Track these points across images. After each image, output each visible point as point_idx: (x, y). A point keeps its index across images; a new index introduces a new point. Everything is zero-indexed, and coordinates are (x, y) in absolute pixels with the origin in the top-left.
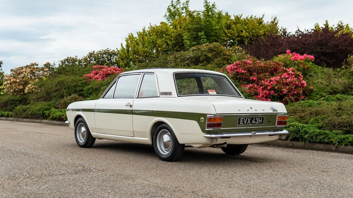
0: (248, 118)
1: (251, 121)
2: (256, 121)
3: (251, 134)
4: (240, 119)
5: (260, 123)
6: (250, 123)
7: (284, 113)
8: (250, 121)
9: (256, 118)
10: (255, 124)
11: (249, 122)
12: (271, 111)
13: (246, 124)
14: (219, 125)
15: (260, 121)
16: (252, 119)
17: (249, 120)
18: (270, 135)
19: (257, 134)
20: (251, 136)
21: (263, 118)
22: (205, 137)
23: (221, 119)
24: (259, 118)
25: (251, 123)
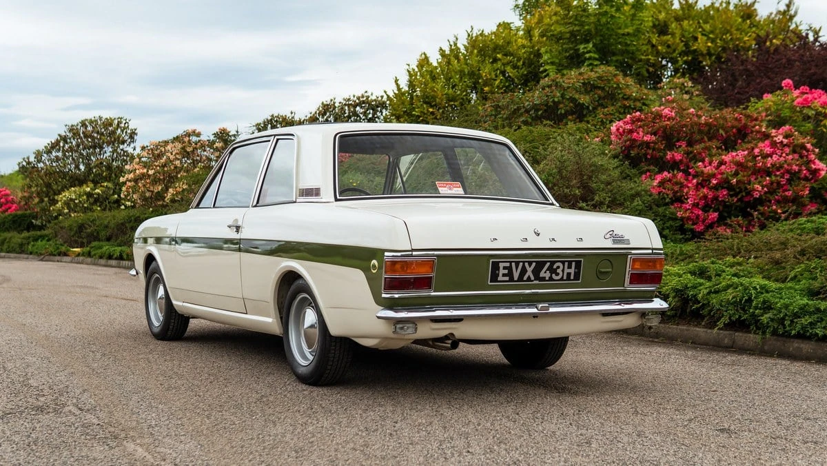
0: (526, 264)
1: (536, 272)
2: (553, 271)
3: (535, 310)
4: (496, 266)
5: (569, 278)
6: (532, 278)
7: (653, 249)
8: (533, 271)
9: (553, 263)
10: (551, 279)
11: (529, 273)
12: (609, 244)
13: (521, 279)
14: (424, 283)
15: (569, 271)
16: (540, 266)
17: (530, 270)
18: (606, 314)
19: (552, 310)
20: (537, 317)
21: (578, 264)
22: (379, 317)
23: (429, 263)
24: (563, 263)
25: (537, 277)
